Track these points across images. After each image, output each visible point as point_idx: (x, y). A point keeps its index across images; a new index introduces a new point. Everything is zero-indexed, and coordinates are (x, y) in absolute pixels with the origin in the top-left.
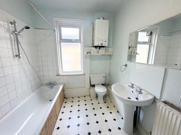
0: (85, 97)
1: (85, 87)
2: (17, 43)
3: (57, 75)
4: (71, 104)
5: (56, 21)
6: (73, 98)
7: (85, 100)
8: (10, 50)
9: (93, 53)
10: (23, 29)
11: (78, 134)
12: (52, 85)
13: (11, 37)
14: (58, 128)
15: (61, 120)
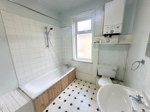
0: (91, 84)
1: (92, 75)
2: (48, 39)
3: (72, 60)
4: (77, 85)
5: (73, 18)
6: (81, 81)
7: (89, 87)
8: (44, 43)
9: (102, 43)
10: (50, 30)
11: (67, 111)
12: (68, 66)
13: (45, 36)
14: (60, 98)
15: (64, 93)
